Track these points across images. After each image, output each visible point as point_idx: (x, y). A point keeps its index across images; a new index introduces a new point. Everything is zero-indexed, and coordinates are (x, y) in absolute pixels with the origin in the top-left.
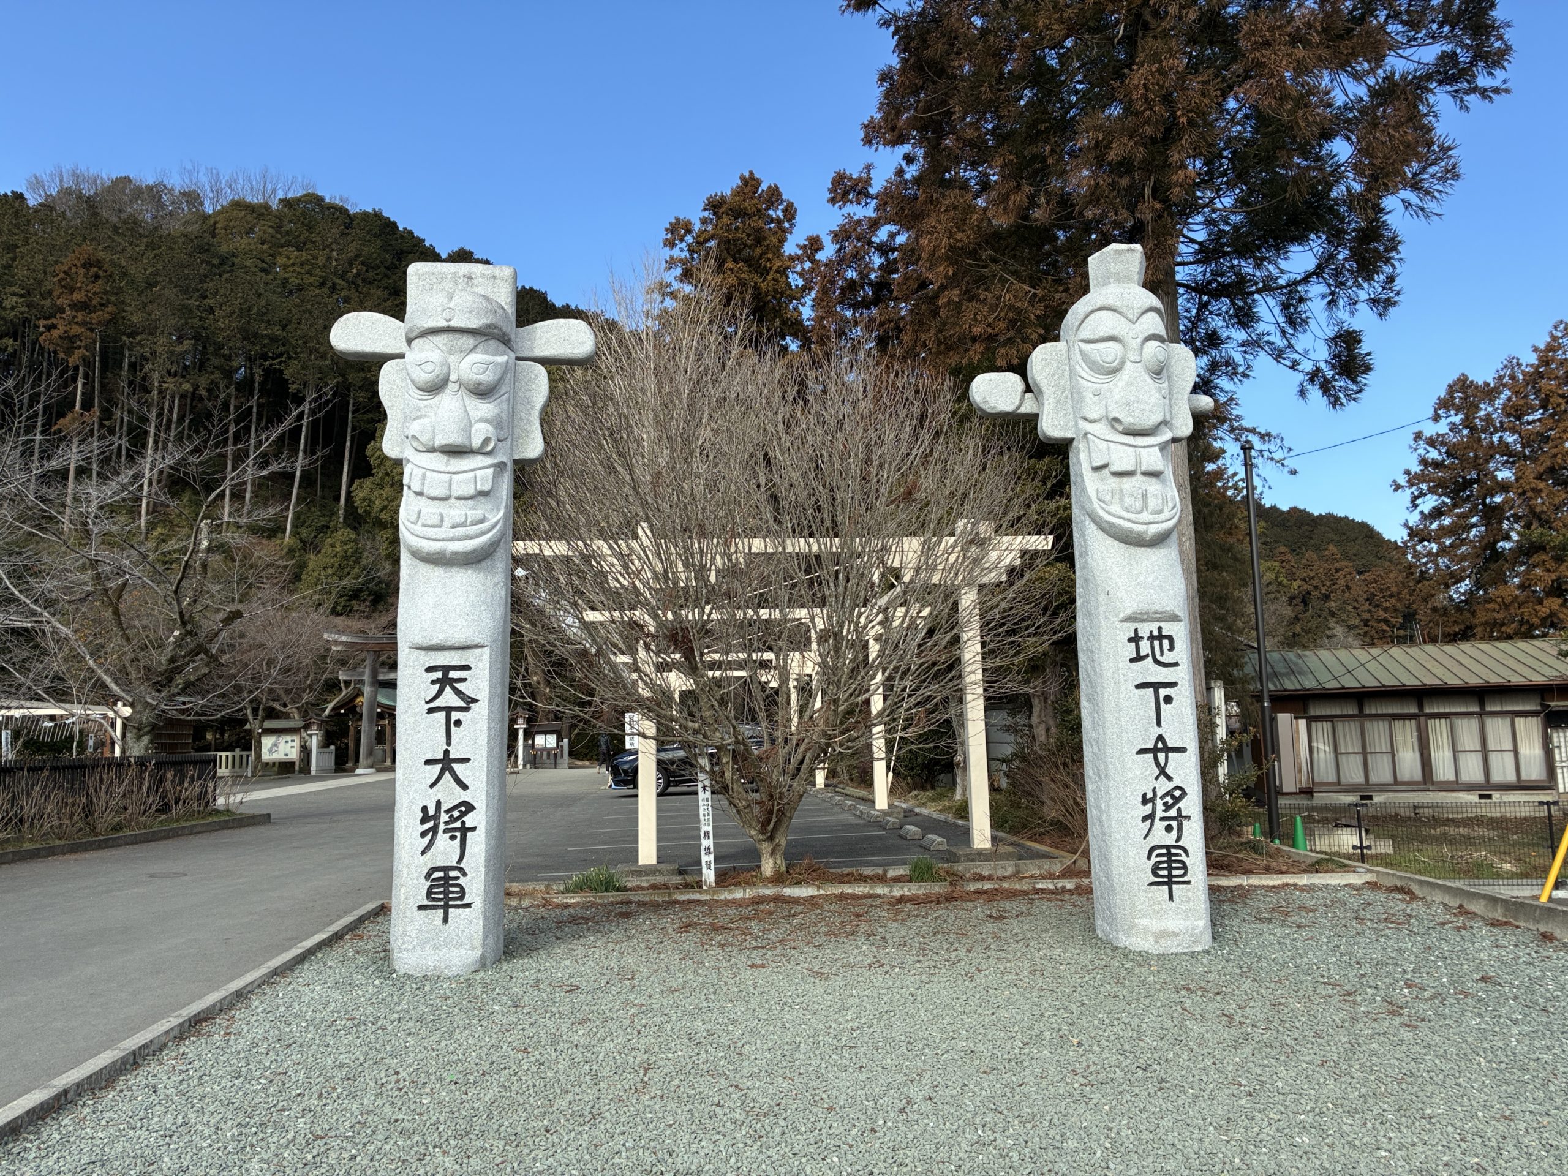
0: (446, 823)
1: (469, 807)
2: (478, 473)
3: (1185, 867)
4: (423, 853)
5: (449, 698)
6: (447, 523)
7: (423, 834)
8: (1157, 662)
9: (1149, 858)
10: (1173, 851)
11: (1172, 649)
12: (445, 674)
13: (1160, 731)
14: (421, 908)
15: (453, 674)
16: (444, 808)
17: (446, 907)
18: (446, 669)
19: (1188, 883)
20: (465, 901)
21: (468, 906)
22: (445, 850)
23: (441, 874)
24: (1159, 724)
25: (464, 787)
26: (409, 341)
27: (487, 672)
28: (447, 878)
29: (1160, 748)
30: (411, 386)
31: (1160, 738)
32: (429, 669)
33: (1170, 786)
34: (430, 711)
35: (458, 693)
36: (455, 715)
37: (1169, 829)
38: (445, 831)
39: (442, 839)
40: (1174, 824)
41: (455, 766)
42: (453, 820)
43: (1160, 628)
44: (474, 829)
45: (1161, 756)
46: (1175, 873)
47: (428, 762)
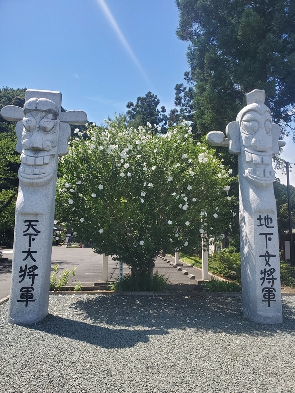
1: (36, 267)
3: (274, 295)
4: (20, 282)
5: (31, 231)
7: (20, 276)
8: (266, 226)
9: (262, 292)
10: (271, 290)
11: (272, 222)
13: (267, 249)
14: (18, 301)
15: (33, 223)
16: (28, 267)
17: (27, 301)
18: (30, 221)
19: (275, 300)
20: (33, 299)
25: (35, 261)
27: (44, 223)
28: (27, 291)
29: (267, 256)
31: (267, 252)
32: (25, 221)
33: (270, 268)
34: (25, 235)
35: (35, 230)
36: (33, 237)
38: (27, 275)
39: (27, 278)
40: (271, 281)
41: (32, 253)
42: (30, 271)
43: (268, 215)
44: (37, 275)
46: (271, 297)
47: (23, 252)
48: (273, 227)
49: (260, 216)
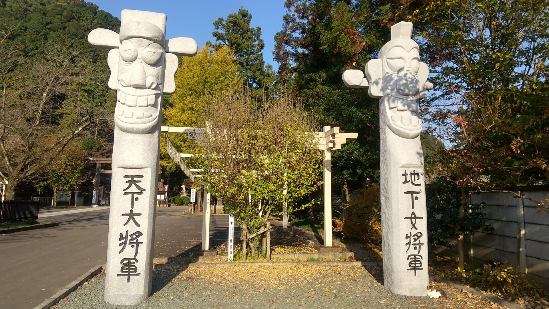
0: (130, 240)
1: (140, 234)
2: (149, 97)
3: (421, 263)
4: (120, 252)
5: (133, 189)
6: (135, 117)
7: (120, 245)
8: (413, 184)
9: (408, 259)
10: (417, 257)
11: (418, 179)
12: (132, 179)
14: (118, 275)
15: (135, 179)
16: (129, 234)
17: (129, 275)
19: (422, 269)
21: (138, 274)
22: (129, 252)
23: (127, 261)
24: (413, 208)
25: (139, 225)
26: (121, 41)
27: (150, 178)
28: (129, 263)
29: (413, 217)
30: (121, 59)
31: (413, 213)
32: (126, 177)
33: (416, 232)
34: (125, 194)
35: (138, 187)
36: (136, 196)
37: (415, 248)
38: (129, 244)
39: (128, 247)
40: (418, 246)
41: (134, 216)
42: (133, 239)
43: (414, 171)
44: (142, 243)
45: (413, 220)
46: (417, 265)
47: (123, 215)
48: (420, 185)
49: (405, 171)
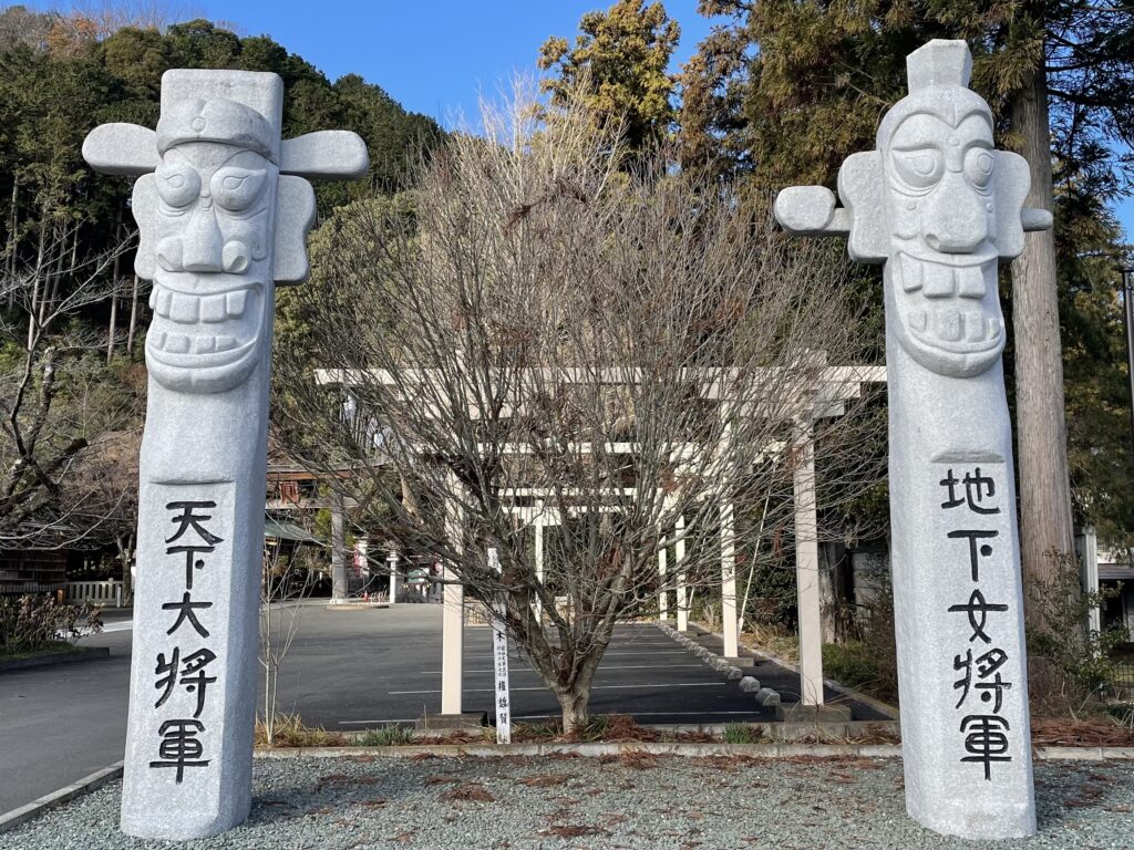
0: (184, 673)
1: (209, 656)
2: (229, 295)
3: (1004, 741)
4: (157, 705)
5: (191, 537)
6: (194, 348)
7: (158, 685)
8: (974, 508)
9: (962, 729)
10: (991, 722)
11: (991, 493)
12: (188, 511)
13: (977, 586)
14: (153, 765)
15: (196, 511)
16: (182, 656)
17: (181, 765)
18: (189, 506)
19: (1008, 759)
20: (201, 759)
21: (205, 763)
22: (182, 702)
23: (177, 729)
24: (975, 577)
25: (205, 633)
26: (162, 154)
27: (232, 509)
28: (182, 733)
29: (976, 606)
30: (161, 202)
31: (977, 593)
32: (171, 506)
33: (988, 648)
34: (170, 551)
35: (201, 531)
36: (197, 556)
37: (986, 697)
38: (182, 682)
40: (992, 692)
41: (194, 610)
42: (191, 669)
43: (977, 470)
44: (214, 679)
45: (978, 615)
46: (992, 747)
47: (166, 606)
48: (996, 511)
49: (950, 472)
